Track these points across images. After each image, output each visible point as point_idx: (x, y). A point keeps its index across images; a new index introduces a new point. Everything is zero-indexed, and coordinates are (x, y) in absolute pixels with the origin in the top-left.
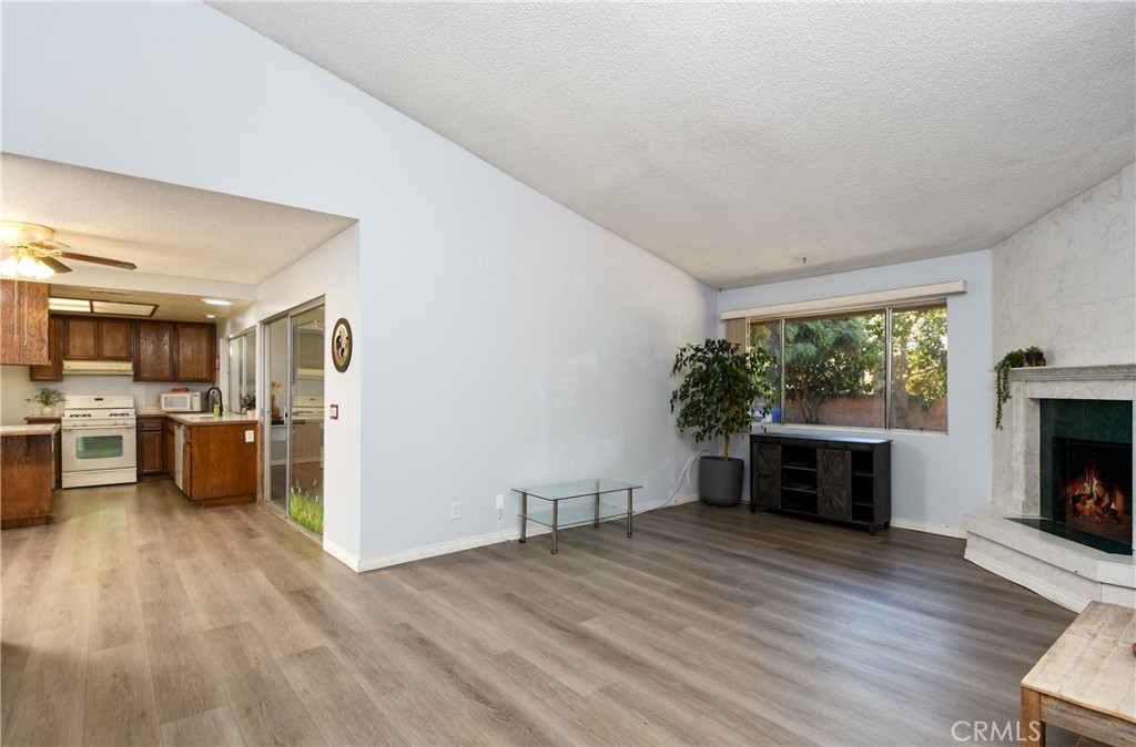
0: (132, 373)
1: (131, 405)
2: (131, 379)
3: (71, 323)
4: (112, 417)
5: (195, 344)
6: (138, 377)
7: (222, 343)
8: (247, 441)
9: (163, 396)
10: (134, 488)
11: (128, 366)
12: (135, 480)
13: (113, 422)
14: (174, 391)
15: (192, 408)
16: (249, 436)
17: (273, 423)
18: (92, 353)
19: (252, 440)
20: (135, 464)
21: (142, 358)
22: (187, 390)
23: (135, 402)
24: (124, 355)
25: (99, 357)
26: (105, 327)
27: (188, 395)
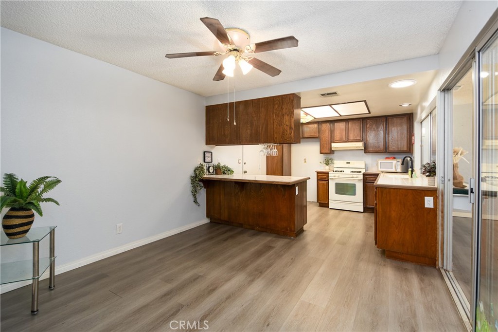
0: (363, 148)
1: (363, 166)
2: (363, 151)
3: (336, 124)
4: (352, 173)
5: (399, 128)
6: (366, 150)
7: (416, 126)
8: (426, 206)
9: (379, 162)
10: (362, 215)
11: (360, 145)
12: (362, 211)
13: (351, 176)
14: (387, 158)
15: (396, 169)
16: (429, 202)
17: (455, 191)
18: (344, 138)
19: (432, 206)
20: (362, 201)
21: (368, 139)
22: (394, 158)
23: (366, 165)
24: (358, 138)
25: (348, 141)
26: (350, 124)
27: (394, 162)
